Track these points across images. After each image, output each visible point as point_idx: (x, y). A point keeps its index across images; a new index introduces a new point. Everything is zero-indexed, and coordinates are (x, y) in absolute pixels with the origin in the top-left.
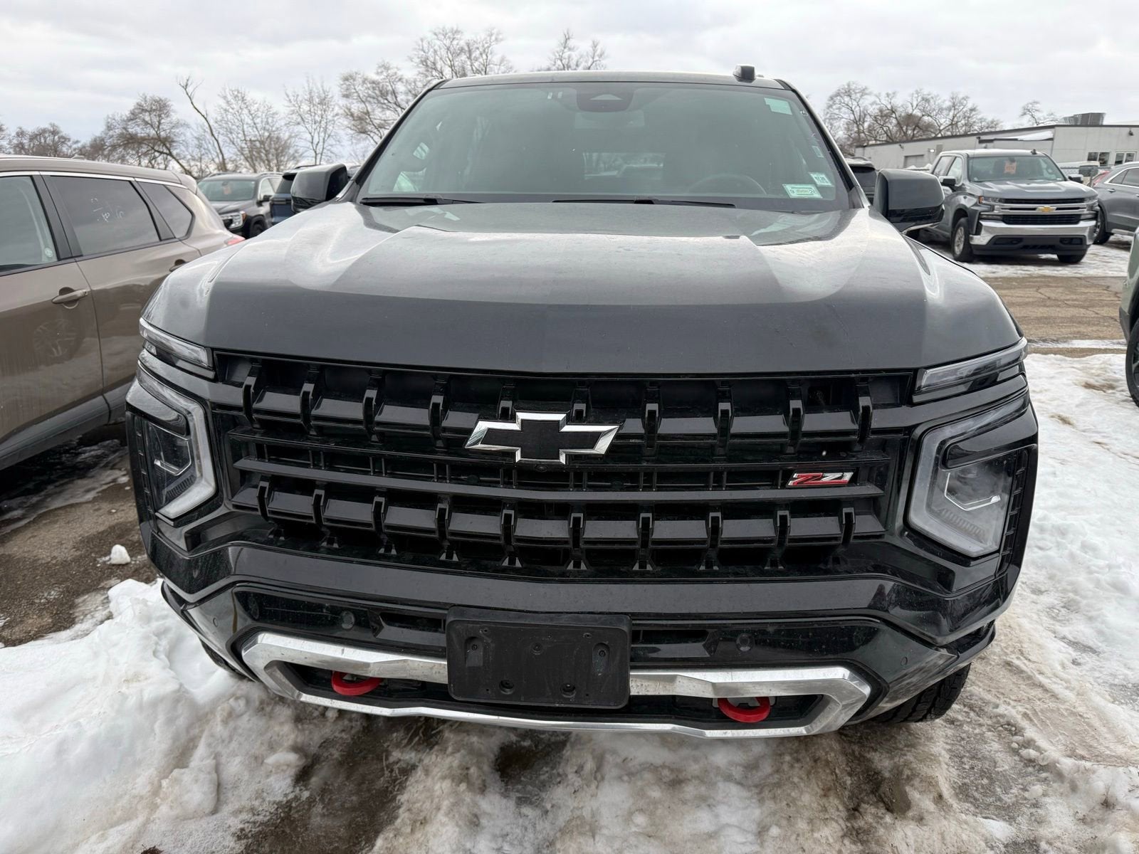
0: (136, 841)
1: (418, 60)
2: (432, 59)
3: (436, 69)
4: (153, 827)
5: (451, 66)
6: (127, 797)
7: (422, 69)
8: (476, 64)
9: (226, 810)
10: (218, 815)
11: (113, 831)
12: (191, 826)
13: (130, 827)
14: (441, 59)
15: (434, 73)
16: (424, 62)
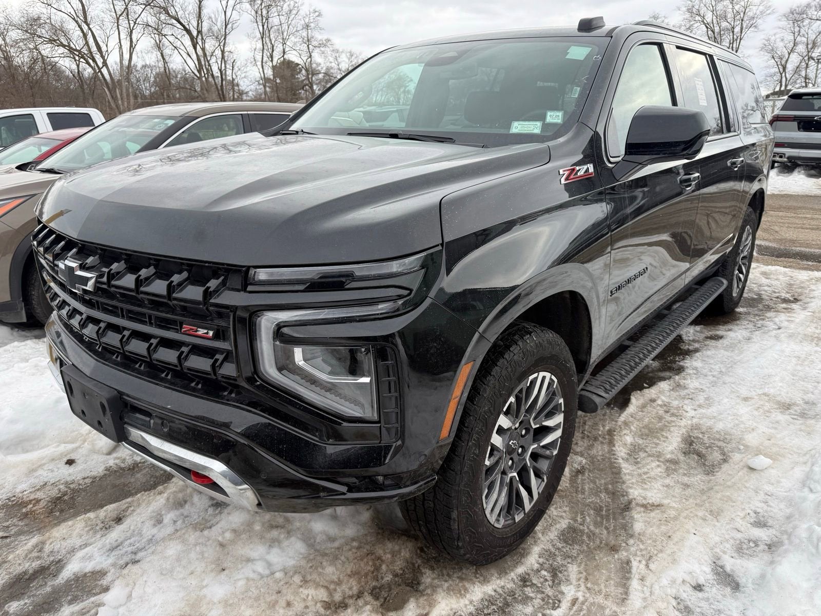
0: (69, 453)
1: (685, 9)
2: (697, 7)
3: (699, 15)
4: (80, 450)
5: (713, 12)
6: (76, 433)
7: (688, 15)
8: (737, 7)
9: (114, 455)
10: (108, 457)
11: (63, 445)
12: (95, 456)
13: (70, 446)
14: (705, 5)
15: (698, 18)
16: (690, 11)
